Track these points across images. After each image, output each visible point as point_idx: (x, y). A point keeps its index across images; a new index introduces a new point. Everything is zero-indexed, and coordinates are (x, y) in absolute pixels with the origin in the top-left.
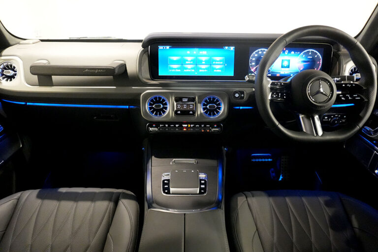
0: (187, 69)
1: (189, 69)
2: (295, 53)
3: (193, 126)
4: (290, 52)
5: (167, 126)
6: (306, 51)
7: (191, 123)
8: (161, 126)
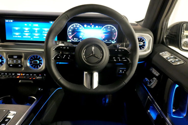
0: (25, 36)
1: (27, 36)
2: (98, 27)
3: (24, 75)
4: (95, 26)
5: (6, 74)
6: (106, 26)
7: (23, 73)
8: (2, 74)
